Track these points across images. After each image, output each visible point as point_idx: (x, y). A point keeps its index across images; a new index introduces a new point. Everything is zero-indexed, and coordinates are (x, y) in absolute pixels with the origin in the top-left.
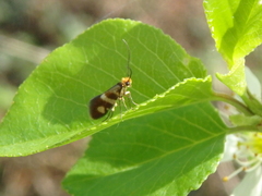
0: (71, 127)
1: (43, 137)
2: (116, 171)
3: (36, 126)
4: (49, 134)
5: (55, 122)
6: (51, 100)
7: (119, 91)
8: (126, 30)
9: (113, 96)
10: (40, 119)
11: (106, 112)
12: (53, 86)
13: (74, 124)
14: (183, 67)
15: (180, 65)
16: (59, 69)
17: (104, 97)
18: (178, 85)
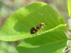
0: (22, 33)
1: (13, 35)
2: (33, 47)
3: (11, 31)
4: (15, 34)
5: (17, 31)
6: (17, 24)
7: (41, 27)
8: (42, 6)
9: (38, 28)
10: (13, 29)
11: (35, 32)
12: (18, 20)
13: (23, 32)
14: (58, 19)
15: (57, 19)
16: (20, 15)
17: (35, 28)
18: (58, 27)
